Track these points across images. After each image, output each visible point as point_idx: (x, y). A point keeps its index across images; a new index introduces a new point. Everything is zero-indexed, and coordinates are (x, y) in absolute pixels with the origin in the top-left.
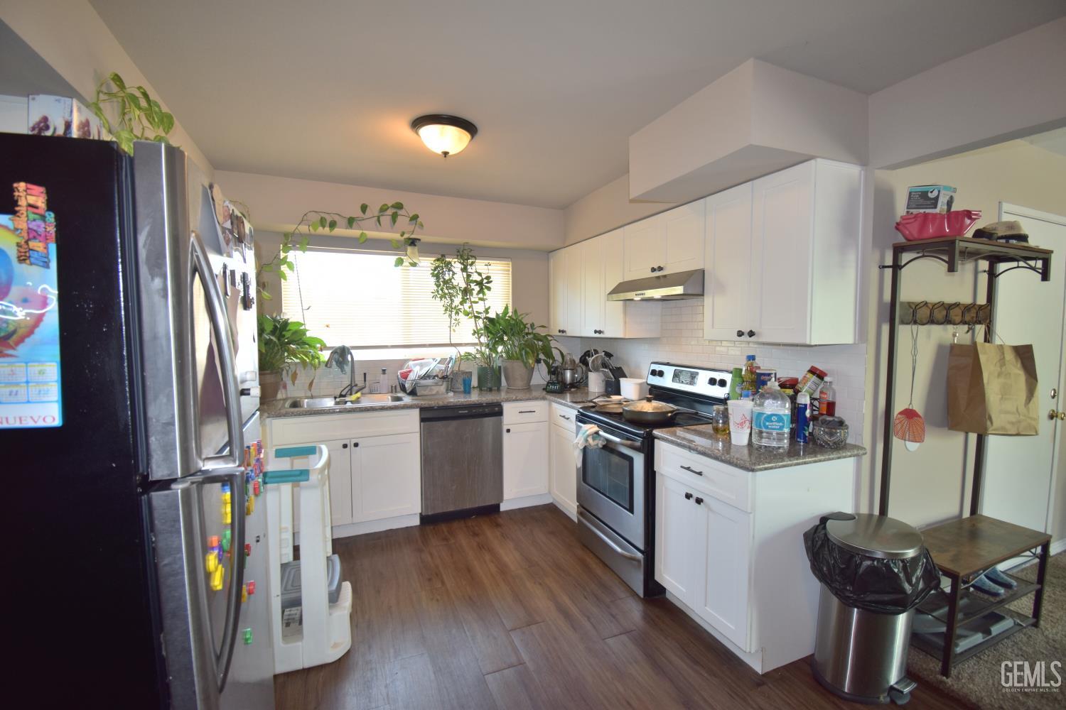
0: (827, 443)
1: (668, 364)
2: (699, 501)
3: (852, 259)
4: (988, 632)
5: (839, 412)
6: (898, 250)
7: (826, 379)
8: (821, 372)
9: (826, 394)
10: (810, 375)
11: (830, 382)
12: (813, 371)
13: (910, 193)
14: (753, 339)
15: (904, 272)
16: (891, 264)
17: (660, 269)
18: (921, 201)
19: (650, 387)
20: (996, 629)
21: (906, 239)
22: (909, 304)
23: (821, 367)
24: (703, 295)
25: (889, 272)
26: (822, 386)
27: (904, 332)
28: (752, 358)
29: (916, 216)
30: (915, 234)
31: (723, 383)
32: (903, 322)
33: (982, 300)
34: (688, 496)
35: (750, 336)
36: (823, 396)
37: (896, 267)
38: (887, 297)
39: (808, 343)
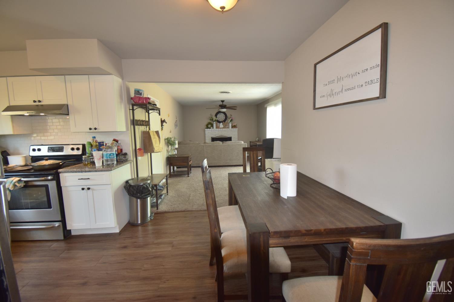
0: (124, 160)
1: (42, 145)
2: (89, 189)
3: (123, 106)
4: (161, 198)
5: (124, 152)
6: (133, 105)
7: (119, 142)
8: (117, 140)
9: (119, 147)
10: (114, 142)
11: (120, 143)
12: (114, 140)
13: (135, 90)
14: (96, 131)
15: (135, 111)
16: (131, 109)
17: (40, 101)
18: (138, 93)
19: (31, 157)
20: (162, 197)
21: (135, 103)
22: (137, 120)
23: (117, 139)
24: (68, 115)
25: (131, 111)
26: (118, 144)
27: (136, 127)
28: (94, 137)
29: (138, 97)
30: (137, 101)
31: (78, 149)
32: (136, 125)
33: (147, 120)
34: (83, 189)
35: (95, 130)
36: (118, 147)
37: (133, 110)
38: (132, 118)
39: (117, 131)
